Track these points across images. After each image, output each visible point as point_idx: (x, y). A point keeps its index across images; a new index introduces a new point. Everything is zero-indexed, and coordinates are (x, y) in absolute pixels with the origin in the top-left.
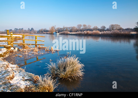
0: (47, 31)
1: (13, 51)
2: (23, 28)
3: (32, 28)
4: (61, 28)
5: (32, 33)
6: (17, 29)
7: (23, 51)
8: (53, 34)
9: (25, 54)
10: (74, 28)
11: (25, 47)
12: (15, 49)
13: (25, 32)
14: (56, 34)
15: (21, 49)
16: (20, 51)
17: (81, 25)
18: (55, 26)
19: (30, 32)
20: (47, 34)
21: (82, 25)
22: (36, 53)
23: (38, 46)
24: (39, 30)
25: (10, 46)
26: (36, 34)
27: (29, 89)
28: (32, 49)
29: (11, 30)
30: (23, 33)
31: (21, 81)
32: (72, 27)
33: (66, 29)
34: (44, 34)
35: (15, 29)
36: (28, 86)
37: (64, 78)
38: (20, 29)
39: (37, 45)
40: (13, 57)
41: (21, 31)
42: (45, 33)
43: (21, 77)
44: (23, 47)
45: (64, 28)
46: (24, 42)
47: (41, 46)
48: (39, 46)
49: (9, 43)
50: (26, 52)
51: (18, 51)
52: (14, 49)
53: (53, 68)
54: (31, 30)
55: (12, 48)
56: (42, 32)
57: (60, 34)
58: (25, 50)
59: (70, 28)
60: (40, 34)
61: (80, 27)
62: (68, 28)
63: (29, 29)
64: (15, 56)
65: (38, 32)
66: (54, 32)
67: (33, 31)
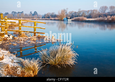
0: (55, 16)
1: (7, 39)
2: (23, 12)
3: (35, 12)
4: (75, 13)
5: (35, 18)
6: (15, 13)
7: (18, 39)
8: (63, 20)
9: (20, 43)
10: (95, 12)
11: (21, 34)
12: (10, 37)
13: (26, 17)
14: (67, 21)
15: (16, 37)
16: (15, 39)
17: (106, 8)
18: (67, 9)
19: (32, 18)
20: (55, 20)
21: (109, 8)
22: (33, 42)
23: (37, 35)
24: (45, 15)
25: (3, 32)
26: (40, 20)
27: (16, 69)
28: (29, 38)
29: (7, 14)
30: (23, 18)
31: (10, 62)
32: (91, 11)
33: (83, 13)
34: (51, 20)
35: (13, 12)
36: (15, 66)
37: (53, 65)
38: (19, 13)
39: (36, 33)
40: (6, 45)
41: (20, 15)
42: (53, 19)
43: (10, 60)
44: (20, 34)
45: (80, 12)
46: (20, 29)
47: (41, 35)
48: (39, 34)
49: (3, 29)
50: (21, 41)
51: (13, 39)
52: (8, 37)
53: (44, 55)
54: (33, 15)
55: (6, 36)
56: (49, 17)
57: (72, 21)
58: (21, 38)
59: (88, 11)
60: (45, 20)
61: (105, 10)
62: (86, 11)
63: (31, 12)
64: (8, 44)
65: (43, 18)
66: (65, 18)
67: (36, 15)
